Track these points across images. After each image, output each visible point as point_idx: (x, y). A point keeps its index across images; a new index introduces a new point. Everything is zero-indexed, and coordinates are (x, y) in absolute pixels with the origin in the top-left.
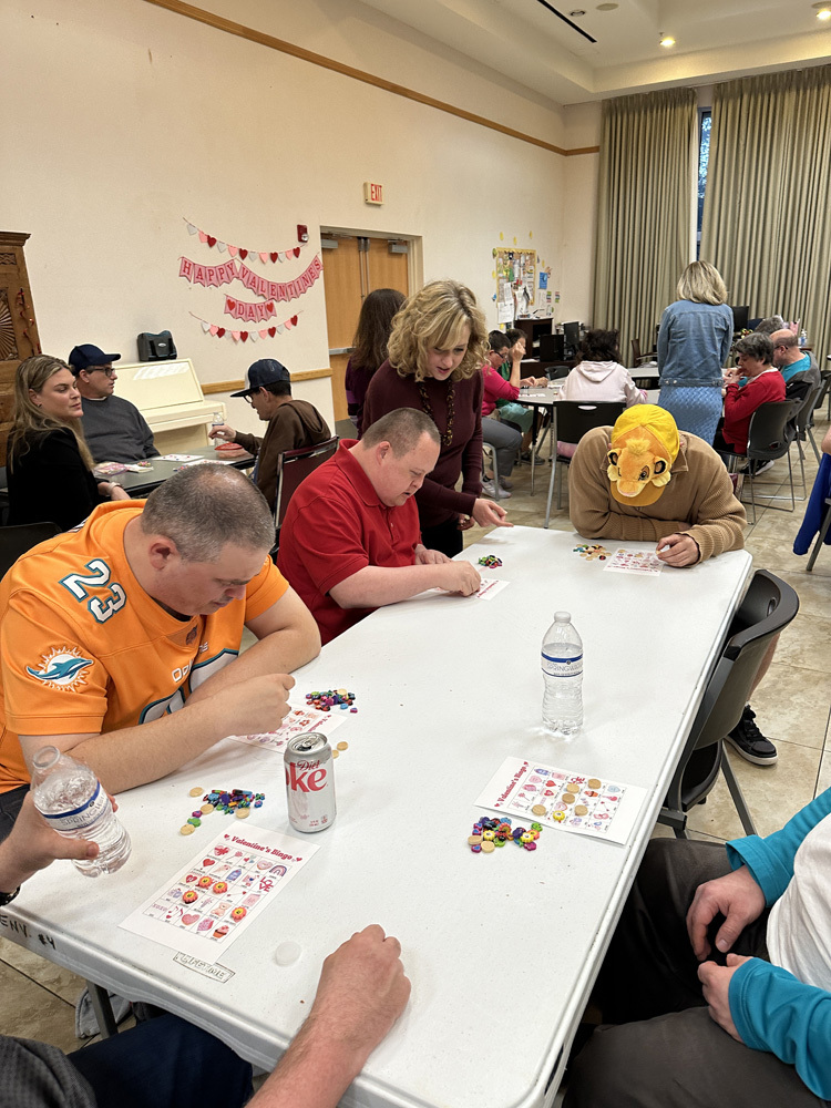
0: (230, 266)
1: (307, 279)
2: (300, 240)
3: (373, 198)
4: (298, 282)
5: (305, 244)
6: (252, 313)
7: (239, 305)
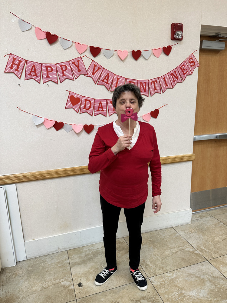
0: (77, 63)
1: (177, 75)
2: (173, 38)
4: (164, 78)
5: (179, 42)
6: (102, 108)
7: (86, 100)
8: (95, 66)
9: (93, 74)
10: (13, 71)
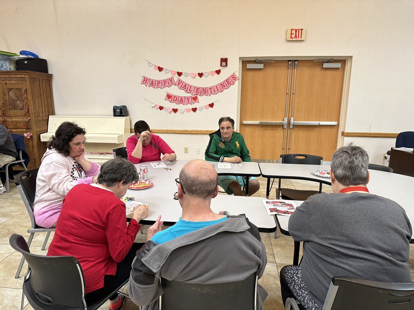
0: (171, 80)
1: (225, 85)
3: (293, 37)
4: (216, 87)
5: (226, 67)
6: (182, 100)
7: (174, 97)
8: (179, 81)
9: (178, 84)
10: (144, 83)
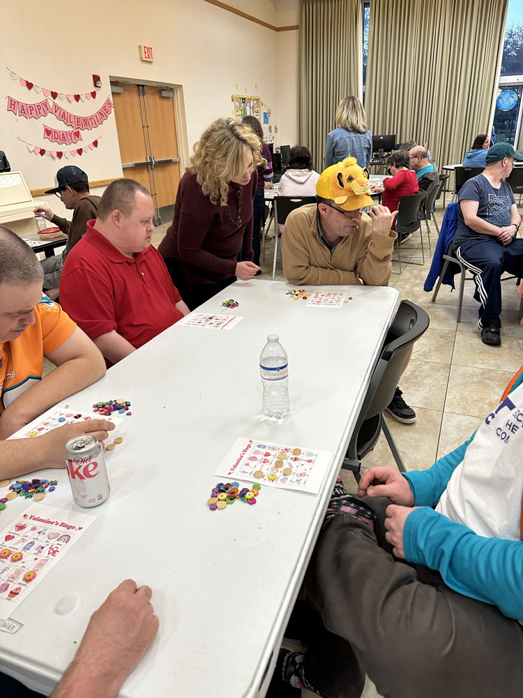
0: (45, 104)
1: (103, 114)
2: (96, 86)
3: (147, 56)
4: (96, 116)
5: (99, 89)
6: (65, 138)
7: (55, 132)
8: (56, 106)
9: (56, 112)
10: (12, 109)
